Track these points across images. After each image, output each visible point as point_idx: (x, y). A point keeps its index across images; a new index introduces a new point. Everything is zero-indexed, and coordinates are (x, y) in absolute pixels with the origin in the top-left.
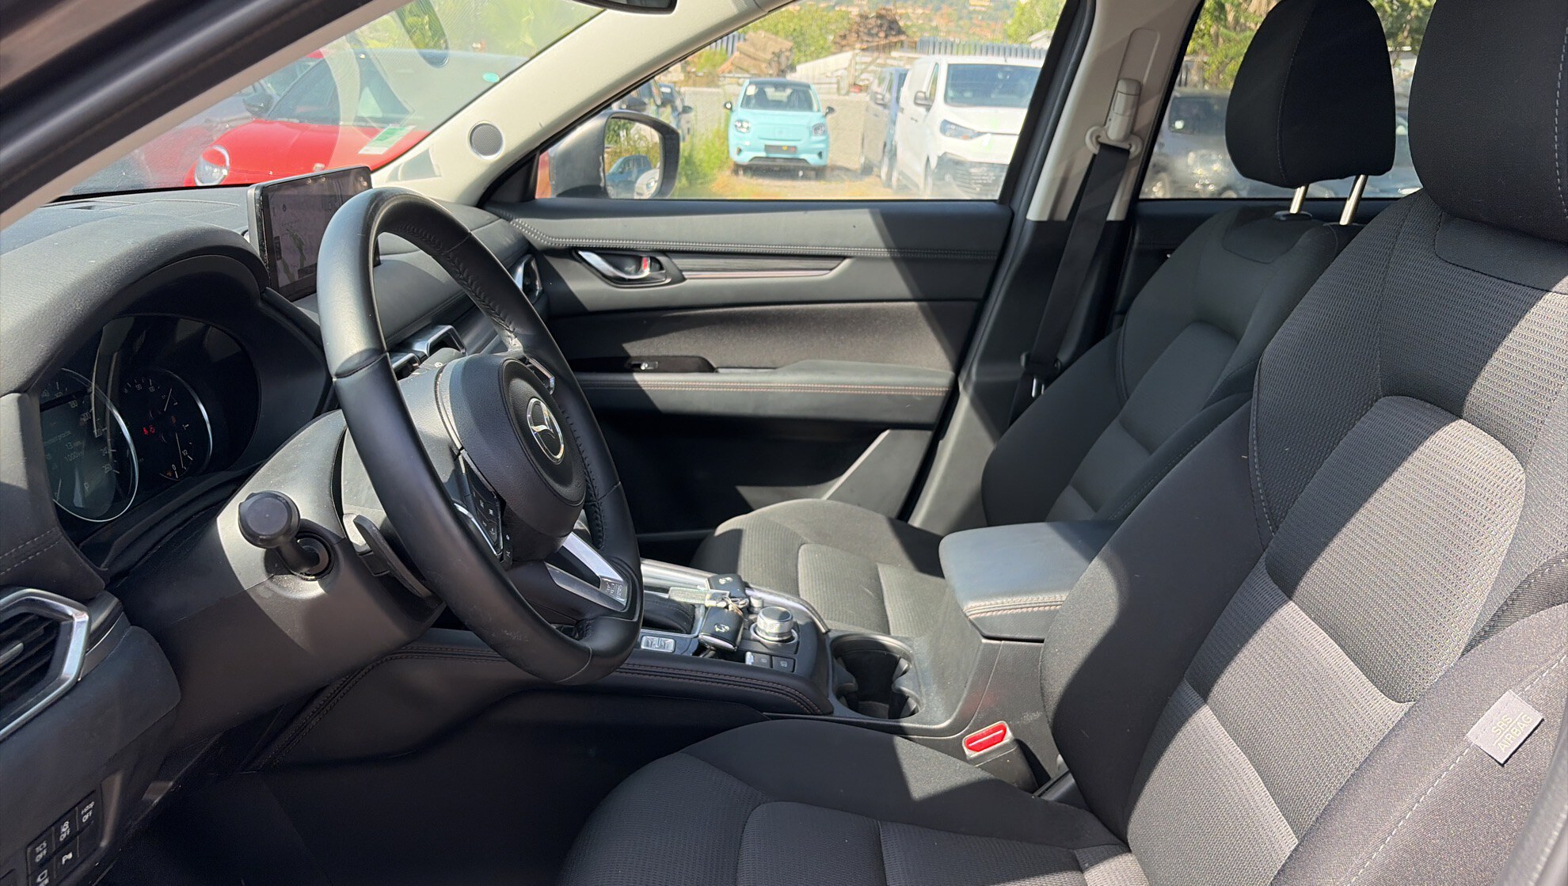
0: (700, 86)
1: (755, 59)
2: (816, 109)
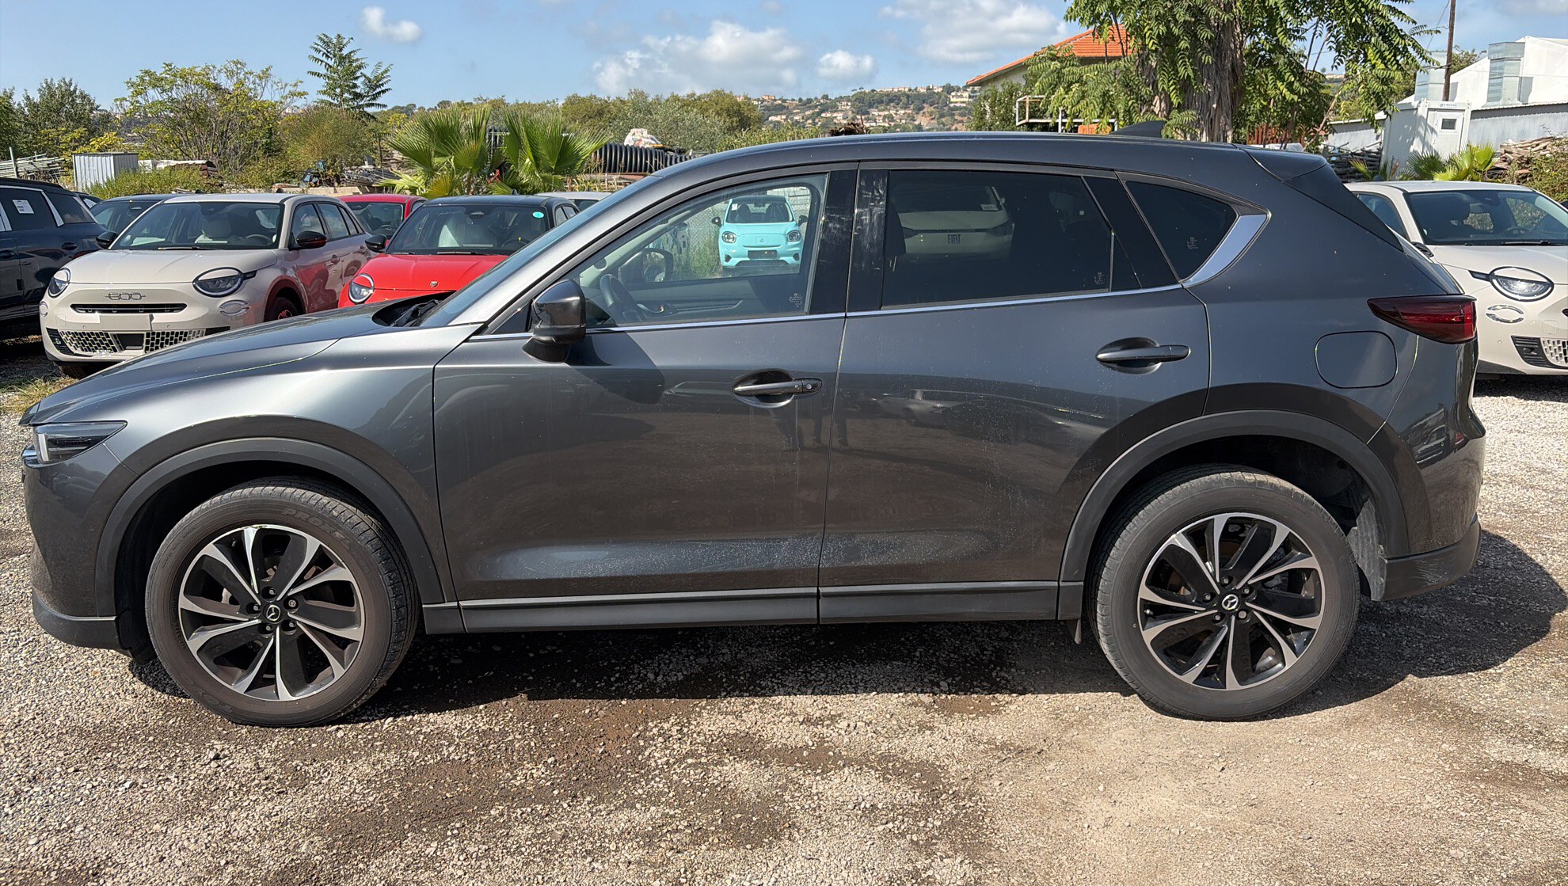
2: (791, 219)
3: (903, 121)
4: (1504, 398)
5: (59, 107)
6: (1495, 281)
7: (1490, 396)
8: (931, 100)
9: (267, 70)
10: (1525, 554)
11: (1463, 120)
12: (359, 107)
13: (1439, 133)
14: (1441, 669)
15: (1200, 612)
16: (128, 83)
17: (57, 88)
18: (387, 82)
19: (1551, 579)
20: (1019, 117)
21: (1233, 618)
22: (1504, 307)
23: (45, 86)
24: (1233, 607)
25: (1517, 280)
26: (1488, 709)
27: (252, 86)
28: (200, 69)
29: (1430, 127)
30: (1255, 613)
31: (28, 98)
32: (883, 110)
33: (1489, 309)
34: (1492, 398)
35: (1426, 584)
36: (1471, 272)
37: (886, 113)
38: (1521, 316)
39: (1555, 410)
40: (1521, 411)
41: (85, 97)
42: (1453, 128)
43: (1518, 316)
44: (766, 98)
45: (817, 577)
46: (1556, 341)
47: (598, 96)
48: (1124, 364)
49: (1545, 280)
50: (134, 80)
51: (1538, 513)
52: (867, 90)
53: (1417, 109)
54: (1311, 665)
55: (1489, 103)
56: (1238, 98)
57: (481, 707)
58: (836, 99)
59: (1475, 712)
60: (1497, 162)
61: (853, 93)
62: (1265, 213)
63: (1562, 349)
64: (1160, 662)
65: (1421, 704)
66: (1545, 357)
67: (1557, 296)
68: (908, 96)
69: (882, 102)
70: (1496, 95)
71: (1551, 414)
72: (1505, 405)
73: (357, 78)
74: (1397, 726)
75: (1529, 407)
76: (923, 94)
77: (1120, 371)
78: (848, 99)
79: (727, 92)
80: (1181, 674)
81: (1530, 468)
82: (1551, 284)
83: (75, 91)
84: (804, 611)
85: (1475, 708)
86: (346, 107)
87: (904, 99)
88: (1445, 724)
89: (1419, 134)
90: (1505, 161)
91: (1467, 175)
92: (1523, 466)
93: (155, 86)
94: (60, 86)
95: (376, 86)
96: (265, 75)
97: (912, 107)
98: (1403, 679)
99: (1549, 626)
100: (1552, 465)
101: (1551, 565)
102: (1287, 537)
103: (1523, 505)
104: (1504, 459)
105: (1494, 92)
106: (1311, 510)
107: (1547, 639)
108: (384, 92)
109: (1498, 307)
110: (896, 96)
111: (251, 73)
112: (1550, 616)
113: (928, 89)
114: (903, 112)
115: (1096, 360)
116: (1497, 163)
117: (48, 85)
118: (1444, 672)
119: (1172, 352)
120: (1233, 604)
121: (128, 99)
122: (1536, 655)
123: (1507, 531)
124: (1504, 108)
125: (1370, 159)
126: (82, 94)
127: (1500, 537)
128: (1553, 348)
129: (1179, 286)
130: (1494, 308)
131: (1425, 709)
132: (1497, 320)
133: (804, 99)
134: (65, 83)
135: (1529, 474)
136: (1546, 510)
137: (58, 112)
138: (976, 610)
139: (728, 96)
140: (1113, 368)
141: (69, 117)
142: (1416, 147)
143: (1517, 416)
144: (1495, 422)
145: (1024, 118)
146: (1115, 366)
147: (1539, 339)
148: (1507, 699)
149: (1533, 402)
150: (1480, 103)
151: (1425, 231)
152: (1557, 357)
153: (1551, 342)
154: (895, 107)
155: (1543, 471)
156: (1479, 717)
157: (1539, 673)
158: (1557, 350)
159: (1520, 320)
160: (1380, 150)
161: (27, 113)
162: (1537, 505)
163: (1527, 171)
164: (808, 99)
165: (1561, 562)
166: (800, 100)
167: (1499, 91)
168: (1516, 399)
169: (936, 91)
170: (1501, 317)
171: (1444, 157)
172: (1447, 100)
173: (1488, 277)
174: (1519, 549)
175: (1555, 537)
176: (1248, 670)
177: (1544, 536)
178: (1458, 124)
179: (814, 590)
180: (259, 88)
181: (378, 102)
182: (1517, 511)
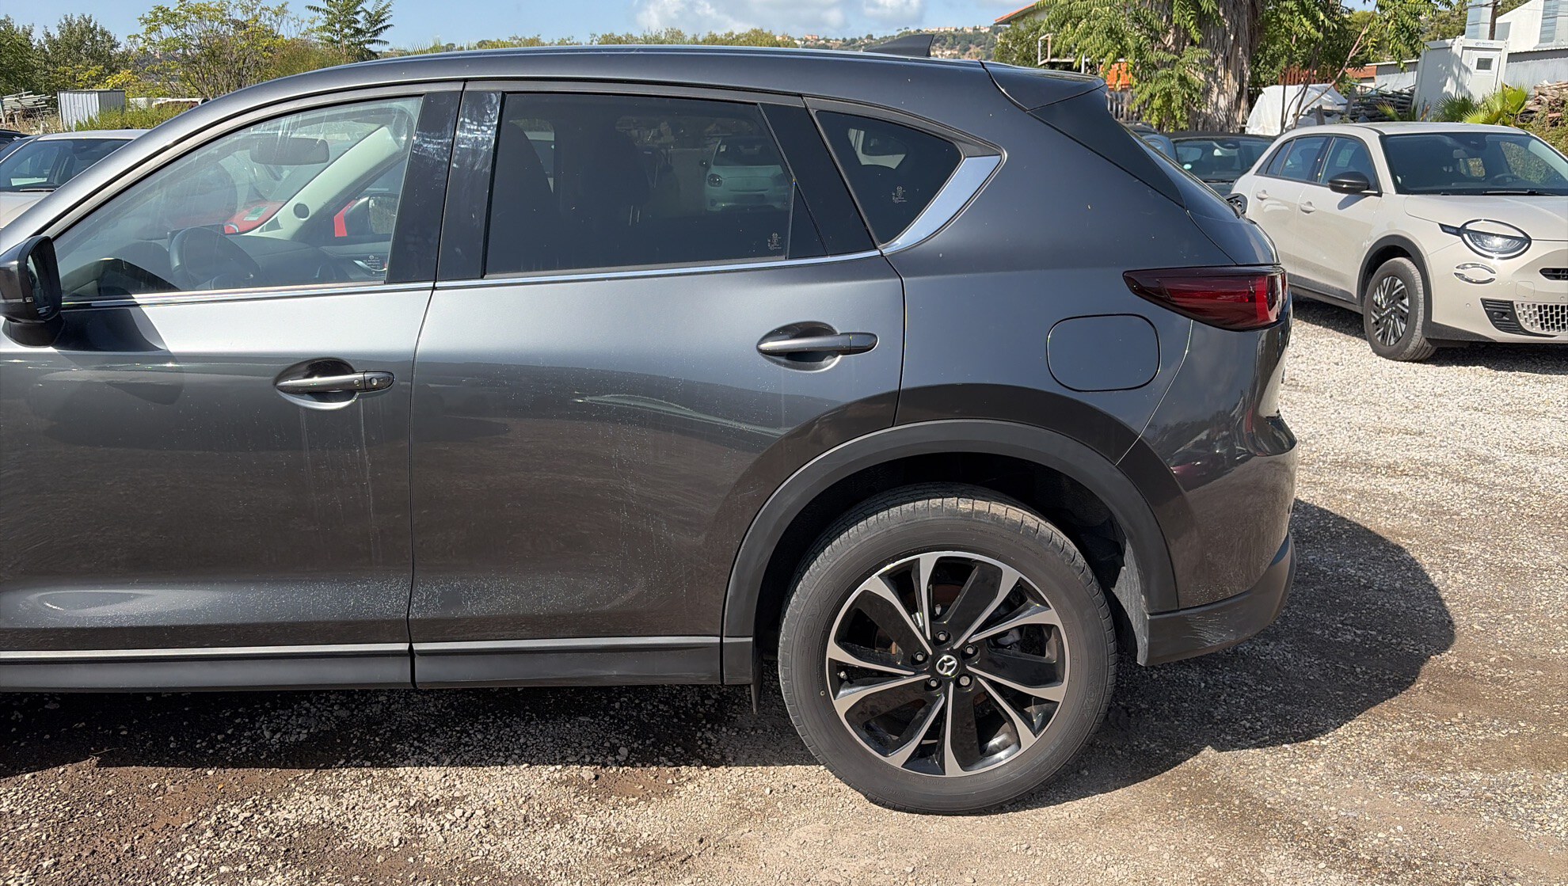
4: (1473, 368)
5: (79, 44)
6: (1466, 236)
7: (1458, 365)
8: (977, 41)
9: (283, 6)
10: (1423, 571)
11: (1499, 59)
12: (360, 43)
13: (1473, 74)
14: (1252, 739)
15: (909, 678)
16: (140, 19)
17: (76, 25)
18: (389, 17)
19: (1443, 605)
20: (1042, 56)
21: (952, 686)
22: (1474, 265)
23: (64, 22)
24: (949, 673)
25: (1493, 235)
26: (1287, 803)
27: (268, 23)
28: (215, 4)
29: (1464, 66)
30: (979, 679)
31: (48, 35)
33: (1457, 268)
34: (1460, 367)
35: (1204, 645)
36: (1441, 225)
38: (1492, 276)
39: (1527, 383)
40: (1489, 383)
41: (105, 34)
42: (1489, 68)
43: (1488, 276)
44: (810, 38)
45: (407, 630)
46: (1531, 304)
47: (634, 35)
48: (796, 357)
49: (1522, 235)
50: (147, 16)
51: (1458, 515)
52: (912, 30)
53: (1451, 48)
54: (1052, 748)
55: (1542, 44)
56: (1257, 34)
57: (27, 776)
58: (881, 38)
59: (1269, 806)
60: (1530, 104)
61: (898, 33)
62: (1000, 154)
63: (1538, 313)
64: (858, 739)
65: (1206, 792)
66: (1519, 323)
67: (1535, 252)
68: (954, 37)
70: (1550, 35)
71: (1521, 388)
72: (1472, 377)
73: (358, 13)
74: (1159, 827)
75: (1498, 379)
76: (970, 35)
77: (786, 365)
79: (766, 31)
80: (885, 755)
81: (1470, 455)
82: (1528, 240)
83: (95, 28)
84: (396, 673)
85: (1271, 800)
86: (347, 43)
87: (950, 40)
88: (1223, 825)
89: (1453, 73)
90: (1539, 104)
91: (1499, 118)
92: (1463, 453)
93: (168, 23)
94: (80, 22)
95: (377, 21)
96: (281, 11)
97: (958, 47)
98: (1196, 754)
99: (1417, 674)
100: (1498, 453)
101: (1449, 587)
102: (1018, 583)
103: (1444, 503)
104: (1443, 444)
105: (1547, 33)
106: (1047, 550)
107: (1406, 694)
108: (386, 27)
109: (1470, 266)
110: (941, 36)
111: (267, 9)
112: (1422, 660)
113: (975, 29)
114: (949, 52)
115: (756, 351)
116: (1530, 106)
117: (68, 22)
118: (1253, 742)
119: (856, 342)
120: (950, 668)
121: (141, 36)
122: (1383, 718)
123: (1411, 540)
124: (1556, 50)
125: (1401, 100)
126: (102, 30)
127: (1400, 547)
128: (1528, 313)
129: (877, 253)
130: (1464, 267)
131: (1206, 800)
132: (1467, 280)
133: (848, 38)
134: (85, 19)
135: (1466, 463)
136: (1470, 510)
137: (78, 49)
138: (614, 673)
139: (767, 36)
140: (779, 363)
141: (90, 55)
142: (1450, 88)
143: (1480, 390)
144: (1451, 397)
145: (1046, 57)
146: (783, 360)
147: (1512, 303)
148: (1317, 788)
149: (1503, 373)
150: (1531, 44)
151: (1399, 179)
152: (1532, 323)
153: (1525, 306)
154: (940, 48)
155: (1485, 460)
156: (1271, 814)
157: (1373, 748)
158: (1532, 315)
159: (1491, 280)
160: (1412, 92)
161: (48, 50)
162: (1461, 504)
163: (1558, 114)
164: (852, 39)
165: (1464, 582)
166: (844, 40)
167: (1553, 32)
168: (1486, 369)
169: (983, 31)
170: (1470, 277)
171: (1477, 98)
172: (1493, 39)
173: (1459, 232)
174: (1417, 564)
175: (1465, 548)
176: (973, 750)
177: (1453, 547)
178: (1494, 65)
179: (404, 647)
180: (275, 24)
181: (379, 38)
182: (1433, 512)
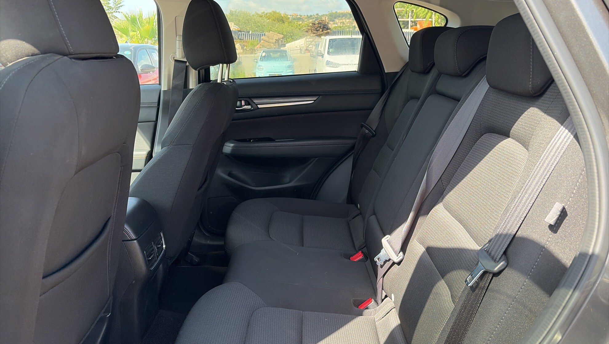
0: (248, 54)
1: (269, 42)
2: (289, 59)
3: (348, 24)
32: (340, 20)
37: (342, 21)
44: (294, 15)
52: (334, 11)
58: (322, 15)
61: (328, 13)
69: (339, 17)
78: (326, 15)
79: (278, 12)
110: (345, 14)
154: (345, 19)
164: (310, 15)
166: (307, 16)
